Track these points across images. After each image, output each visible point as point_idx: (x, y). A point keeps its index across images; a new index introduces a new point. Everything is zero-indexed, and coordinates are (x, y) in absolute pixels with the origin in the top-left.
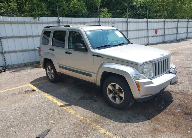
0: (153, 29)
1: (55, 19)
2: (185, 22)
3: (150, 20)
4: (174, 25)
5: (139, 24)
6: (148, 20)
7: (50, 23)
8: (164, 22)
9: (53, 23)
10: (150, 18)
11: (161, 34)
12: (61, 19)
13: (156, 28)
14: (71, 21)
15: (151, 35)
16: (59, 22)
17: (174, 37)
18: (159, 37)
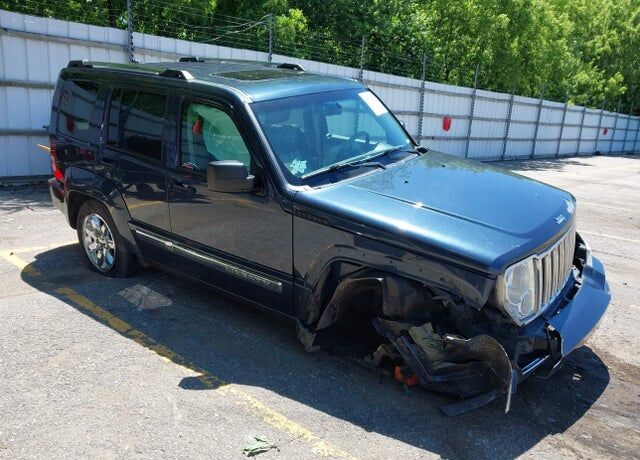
0: (438, 116)
1: (115, 35)
2: (533, 105)
3: (429, 85)
4: (500, 110)
5: (396, 91)
6: (423, 84)
7: (98, 44)
8: (471, 96)
9: (107, 46)
10: (428, 78)
11: (458, 135)
12: (139, 38)
13: (446, 113)
14: (172, 50)
15: (428, 135)
16: (129, 48)
17: (495, 149)
18: (452, 142)
